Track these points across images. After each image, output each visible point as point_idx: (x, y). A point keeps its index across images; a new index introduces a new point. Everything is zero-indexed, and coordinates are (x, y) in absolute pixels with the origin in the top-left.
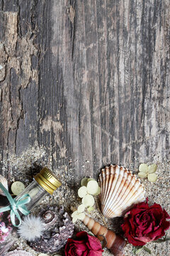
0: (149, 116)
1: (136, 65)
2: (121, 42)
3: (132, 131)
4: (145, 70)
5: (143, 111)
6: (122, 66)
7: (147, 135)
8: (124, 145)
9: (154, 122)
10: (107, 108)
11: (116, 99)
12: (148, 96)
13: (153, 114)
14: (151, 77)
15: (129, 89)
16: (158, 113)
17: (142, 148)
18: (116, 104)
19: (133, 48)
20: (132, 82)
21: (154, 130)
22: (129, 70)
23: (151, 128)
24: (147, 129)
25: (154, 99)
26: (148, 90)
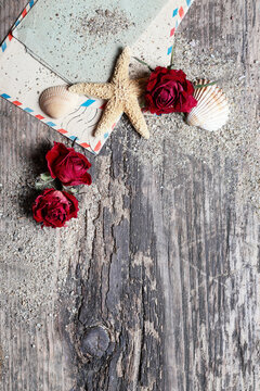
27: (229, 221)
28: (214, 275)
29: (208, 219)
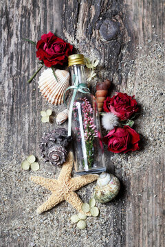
0: (10, 93)
1: (17, 127)
2: (27, 142)
3: (21, 83)
4: (11, 124)
5: (13, 97)
6: (27, 126)
7: (11, 81)
8: (26, 74)
9: (6, 90)
10: (37, 99)
11: (31, 105)
12: (10, 107)
13: (7, 95)
14: (8, 119)
15: (23, 112)
16: (4, 96)
17: (14, 73)
18: (31, 101)
19: (19, 139)
20: (20, 116)
21: (6, 84)
22: (22, 124)
23: (9, 86)
24: (11, 86)
25: (6, 105)
26: (10, 111)
27: (12, 115)
28: (24, 77)
29: (27, 116)
